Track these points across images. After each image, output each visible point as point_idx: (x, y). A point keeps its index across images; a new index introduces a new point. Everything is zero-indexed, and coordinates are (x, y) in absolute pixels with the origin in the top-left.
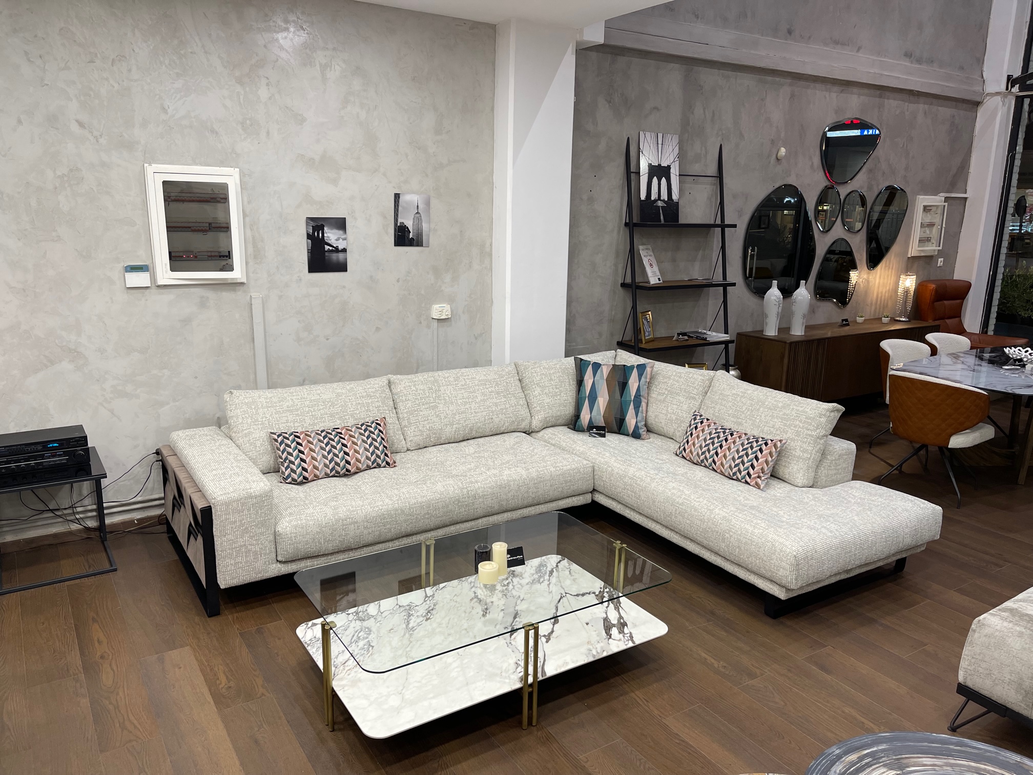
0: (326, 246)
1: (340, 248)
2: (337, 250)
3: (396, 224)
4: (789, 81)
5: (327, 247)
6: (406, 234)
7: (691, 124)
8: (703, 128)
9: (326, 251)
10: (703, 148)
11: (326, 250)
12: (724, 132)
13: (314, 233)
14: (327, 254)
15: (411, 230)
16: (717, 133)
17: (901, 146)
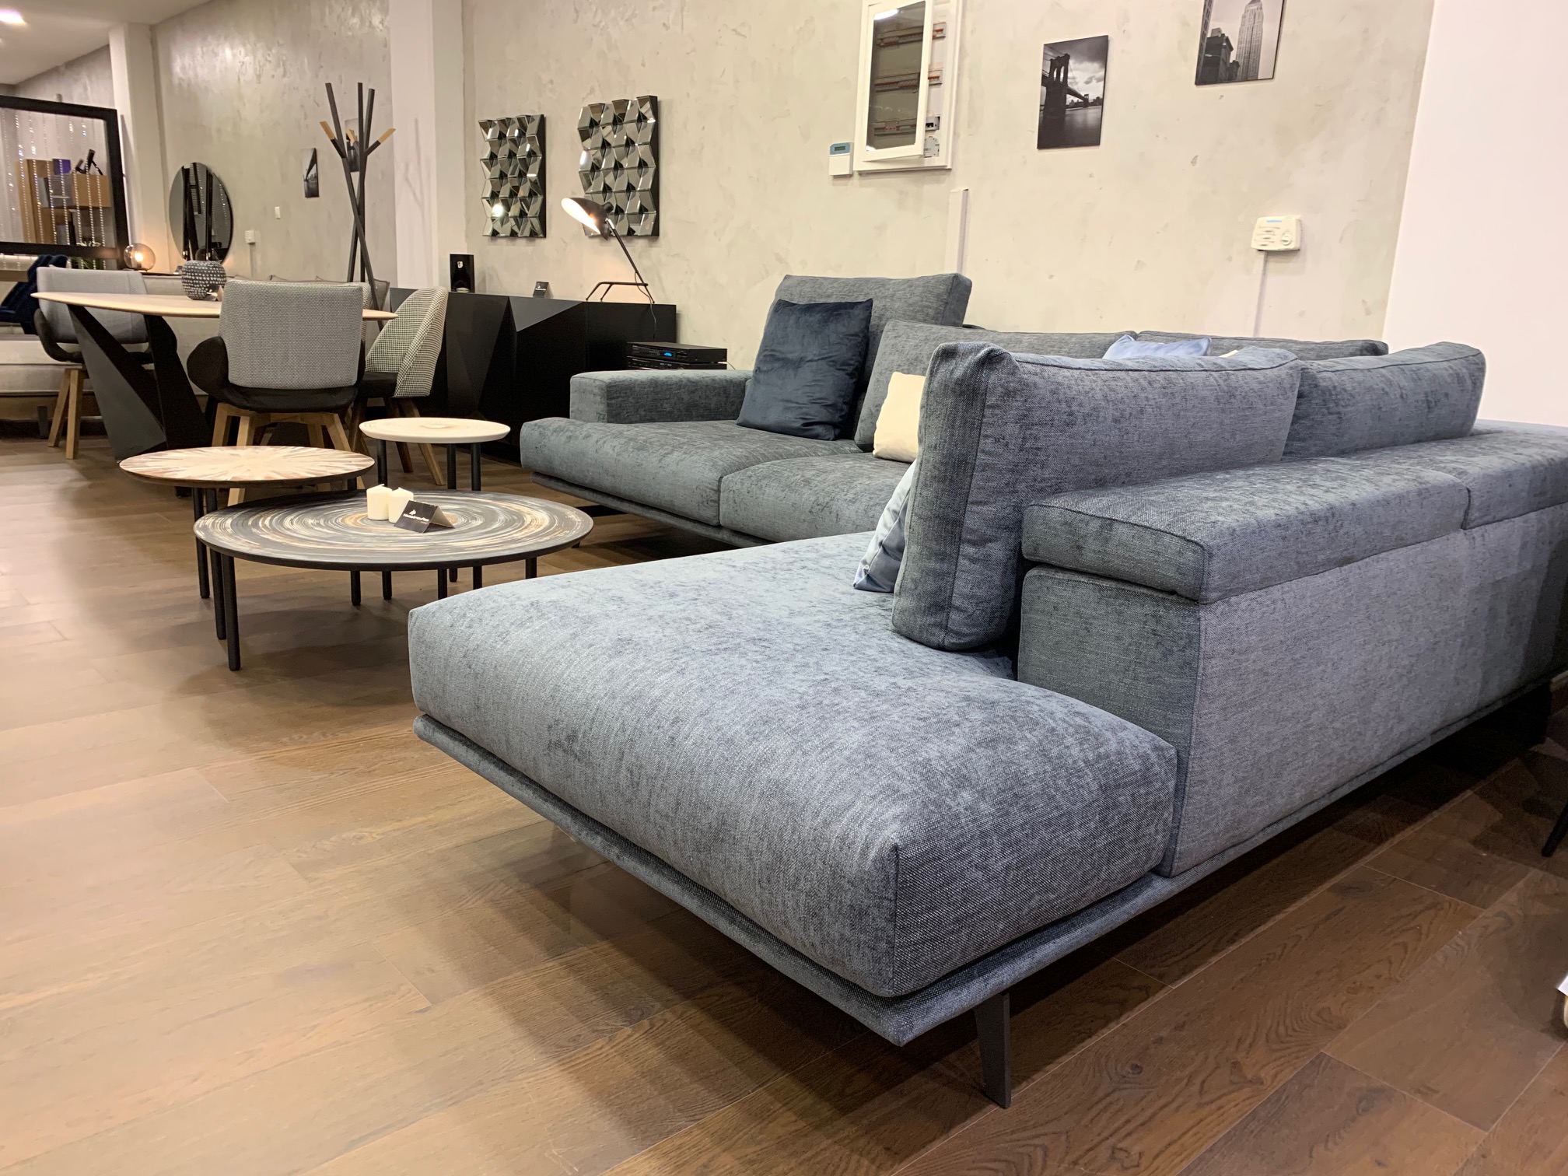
0: (1068, 96)
1: (1091, 98)
2: (1085, 103)
3: (1203, 35)
5: (1070, 99)
6: (1223, 56)
9: (1068, 107)
11: (1068, 103)
13: (1051, 73)
14: (1068, 112)
15: (1234, 44)
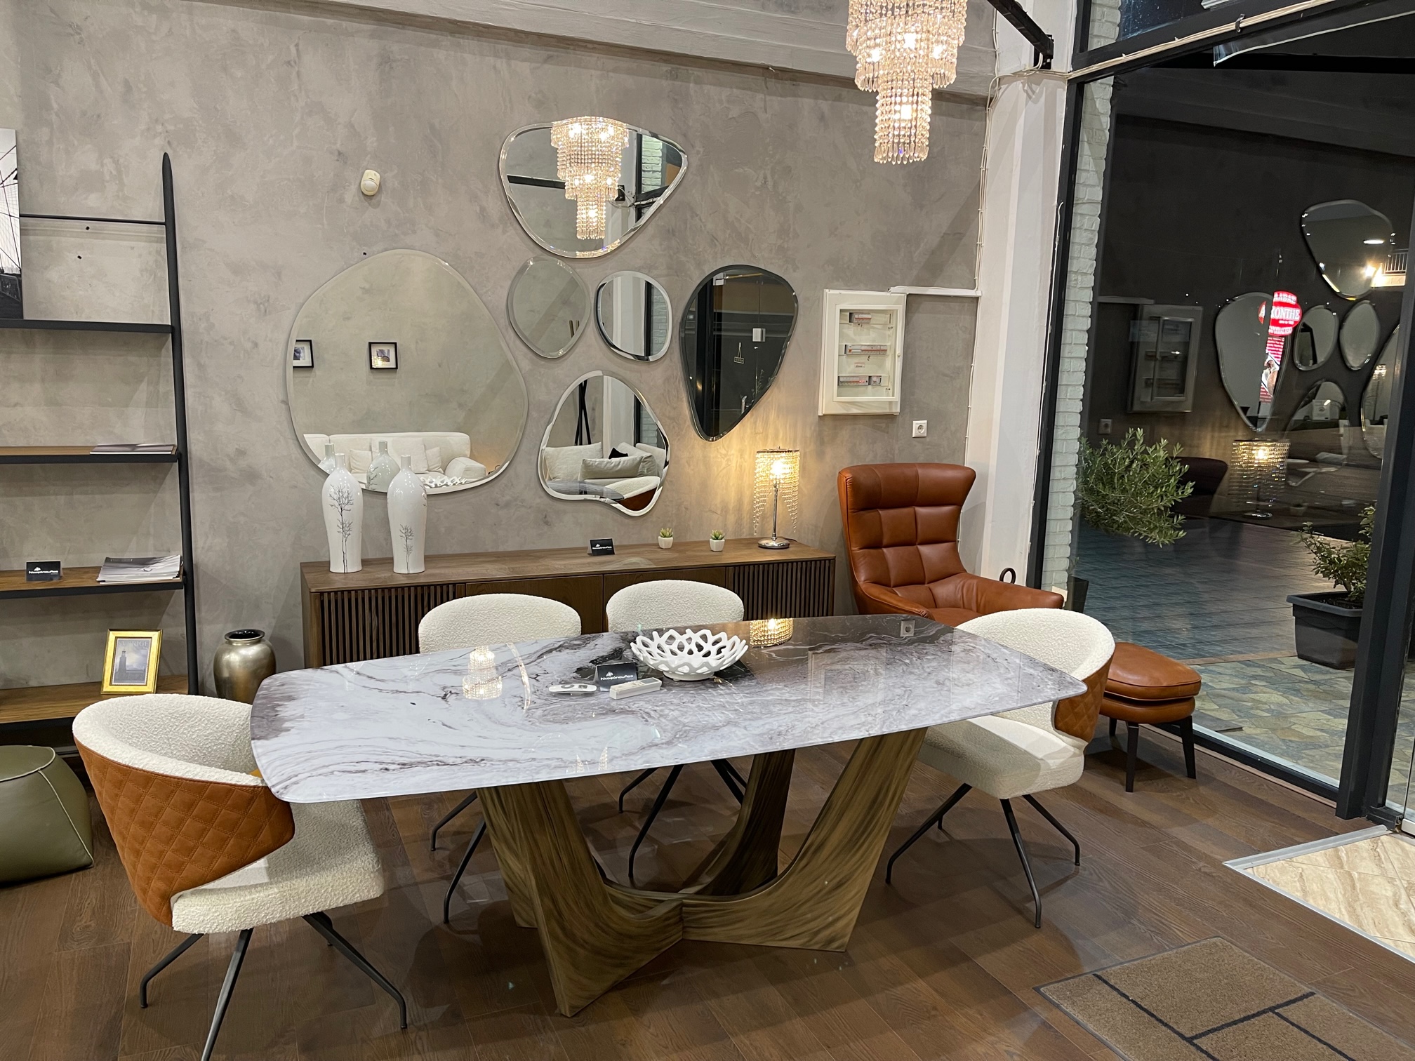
4: (368, 27)
7: (55, 106)
8: (99, 116)
10: (107, 161)
12: (171, 128)
16: (148, 129)
17: (758, 184)
